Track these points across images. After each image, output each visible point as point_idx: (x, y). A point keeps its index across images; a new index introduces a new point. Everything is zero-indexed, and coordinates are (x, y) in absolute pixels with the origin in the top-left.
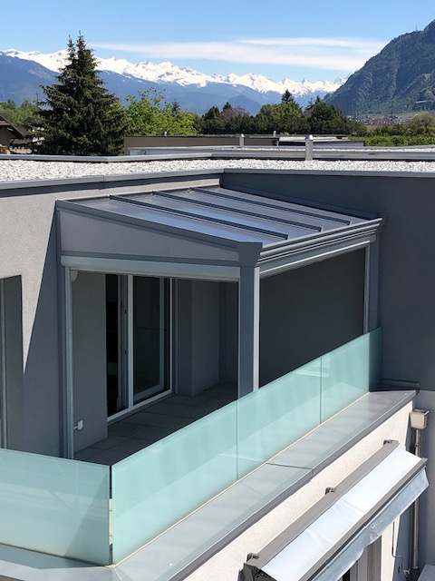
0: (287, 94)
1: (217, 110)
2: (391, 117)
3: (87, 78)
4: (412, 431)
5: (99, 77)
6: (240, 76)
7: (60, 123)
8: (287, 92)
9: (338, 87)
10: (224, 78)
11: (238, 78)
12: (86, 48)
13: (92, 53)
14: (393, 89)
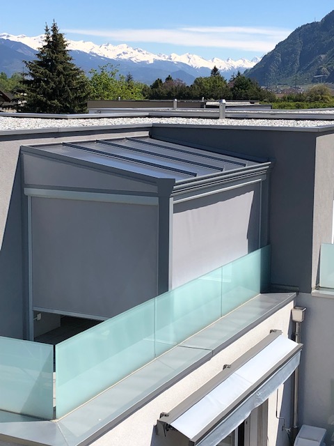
0: (215, 70)
1: (161, 81)
2: (295, 88)
3: (60, 56)
4: (293, 323)
5: (69, 55)
6: (180, 55)
7: (38, 90)
8: (215, 68)
9: (255, 64)
10: (167, 57)
11: (178, 56)
12: (59, 33)
13: (64, 37)
14: (297, 66)
